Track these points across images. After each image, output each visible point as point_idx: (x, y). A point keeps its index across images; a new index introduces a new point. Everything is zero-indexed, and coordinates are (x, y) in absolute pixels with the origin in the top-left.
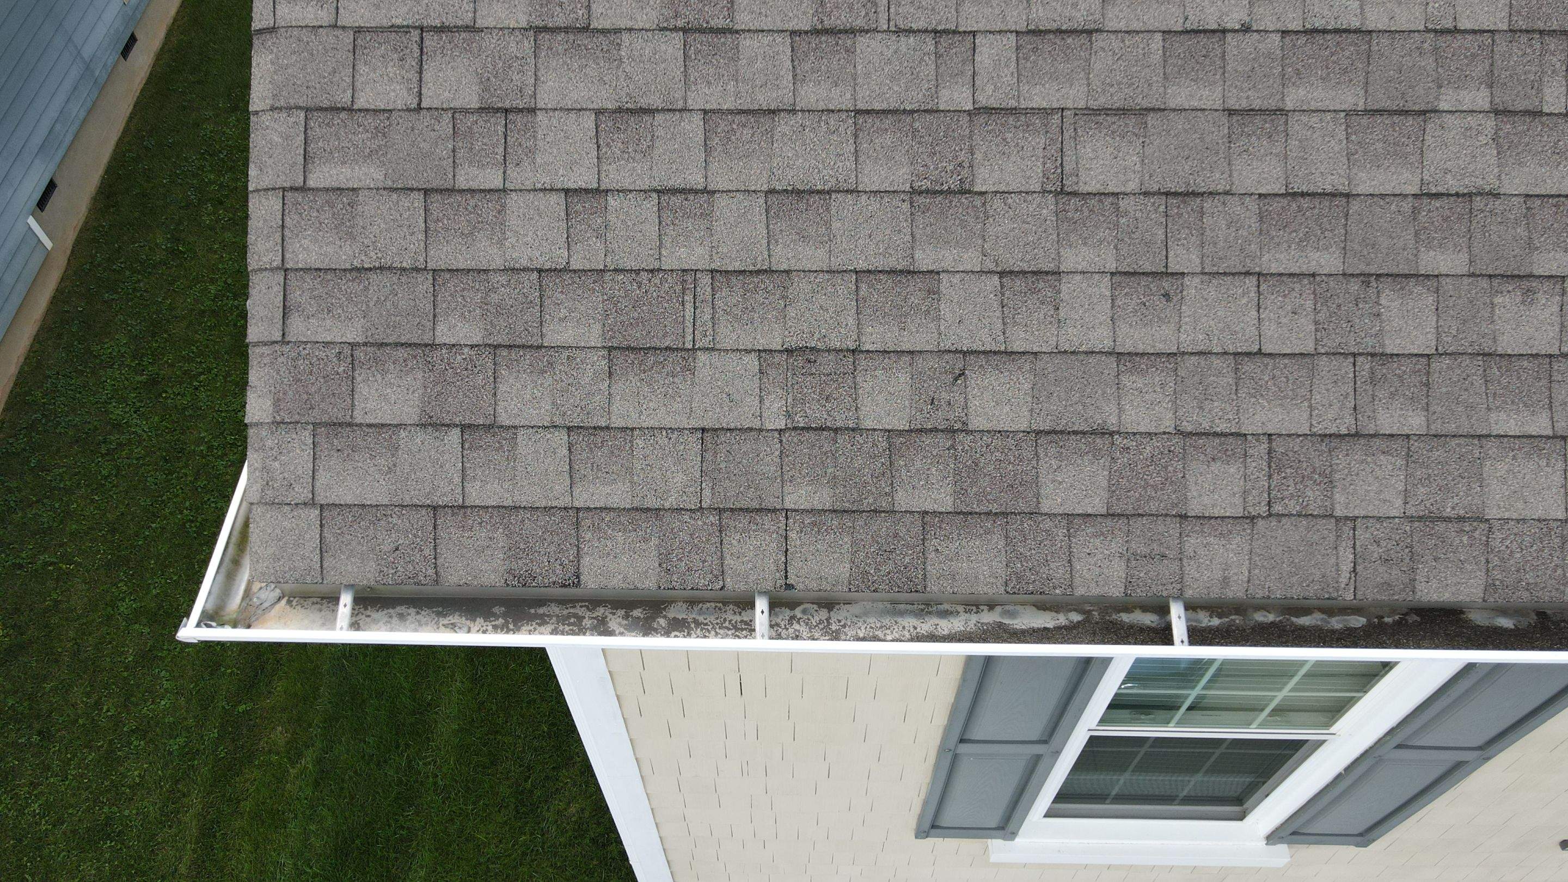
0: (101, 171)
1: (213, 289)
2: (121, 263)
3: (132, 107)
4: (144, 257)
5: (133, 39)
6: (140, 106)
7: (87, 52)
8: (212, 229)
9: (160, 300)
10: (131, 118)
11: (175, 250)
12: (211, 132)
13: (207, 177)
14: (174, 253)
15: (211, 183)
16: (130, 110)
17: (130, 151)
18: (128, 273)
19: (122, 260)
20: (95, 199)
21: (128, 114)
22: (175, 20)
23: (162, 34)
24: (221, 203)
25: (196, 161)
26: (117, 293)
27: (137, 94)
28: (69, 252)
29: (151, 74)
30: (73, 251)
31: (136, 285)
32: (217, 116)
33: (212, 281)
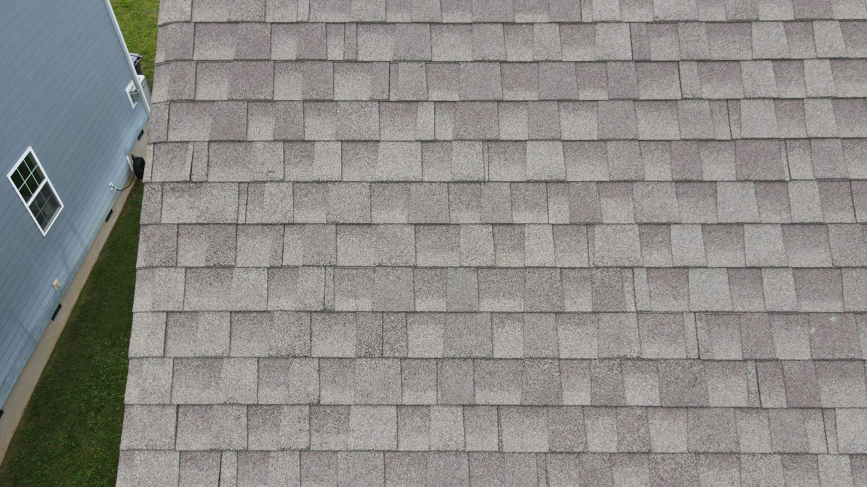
0: (31, 391)
1: (89, 473)
2: (36, 456)
3: (54, 346)
4: (50, 451)
5: (60, 306)
6: (59, 345)
7: (30, 329)
8: (92, 430)
9: (56, 483)
10: (53, 353)
11: (69, 446)
12: (99, 362)
13: (93, 393)
14: (68, 448)
15: (95, 397)
16: (53, 348)
17: (50, 377)
18: (39, 463)
19: (36, 454)
20: (26, 410)
21: (51, 351)
22: (85, 286)
23: (76, 296)
24: (99, 411)
25: (87, 382)
26: (32, 478)
27: (58, 337)
28: (6, 449)
29: (68, 322)
30: (9, 447)
31: (43, 472)
32: (103, 350)
33: (90, 467)
